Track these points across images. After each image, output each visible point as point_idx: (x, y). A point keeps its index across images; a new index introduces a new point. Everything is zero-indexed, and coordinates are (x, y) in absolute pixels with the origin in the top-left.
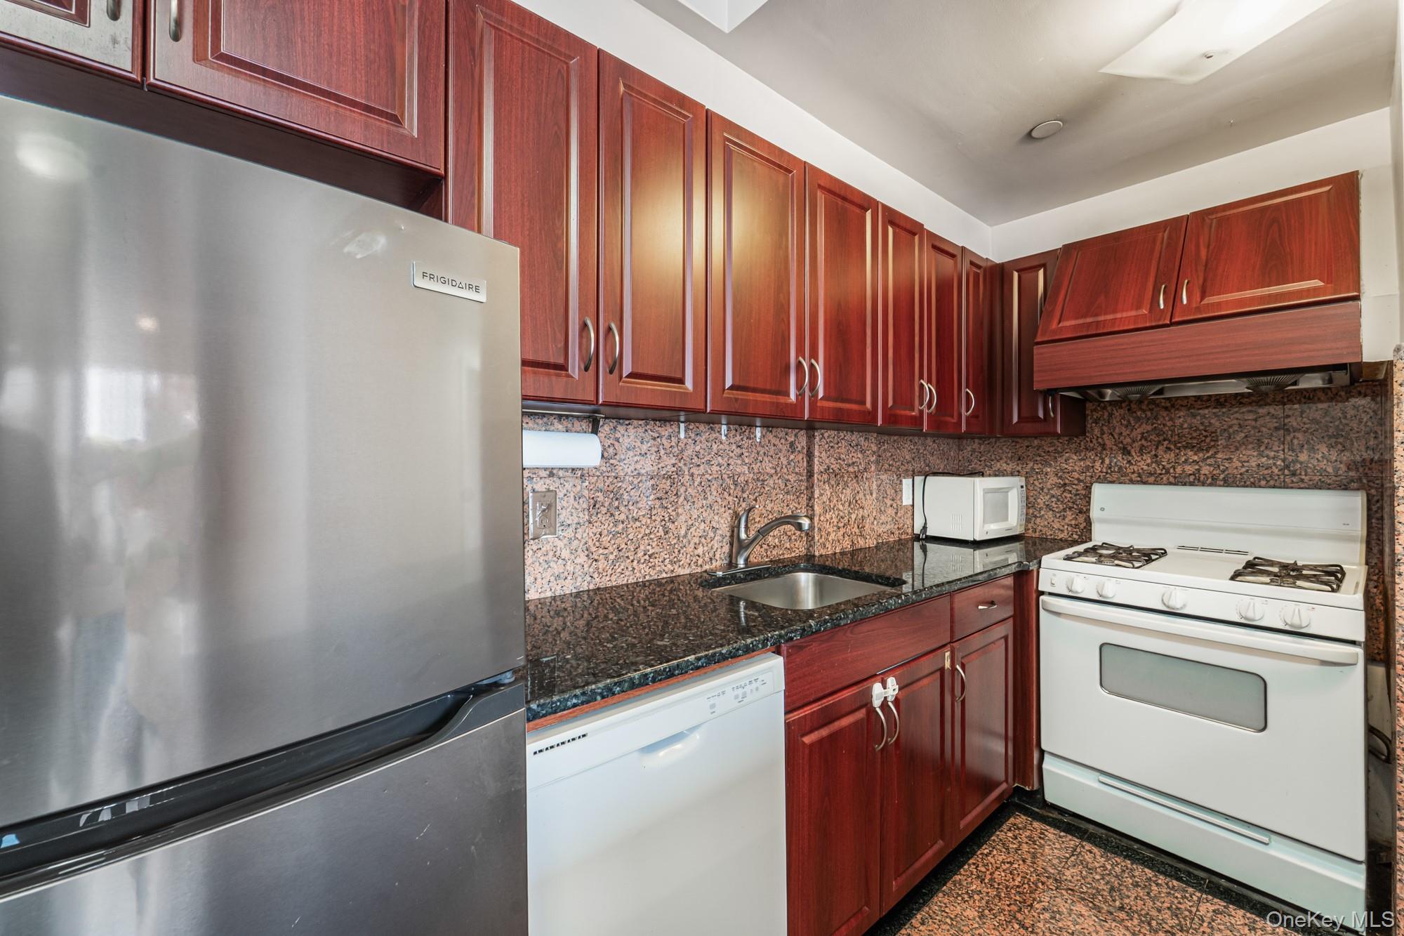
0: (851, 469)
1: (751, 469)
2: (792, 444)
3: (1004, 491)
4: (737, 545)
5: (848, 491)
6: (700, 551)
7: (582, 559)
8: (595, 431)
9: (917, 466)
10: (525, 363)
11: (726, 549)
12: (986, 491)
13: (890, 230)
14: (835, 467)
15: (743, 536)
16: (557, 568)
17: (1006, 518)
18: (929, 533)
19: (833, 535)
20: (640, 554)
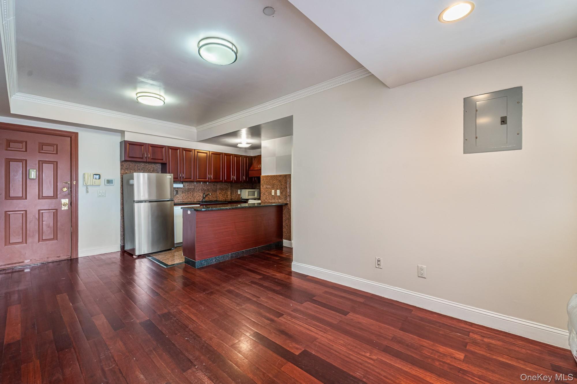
0: (225, 188)
1: (206, 188)
2: (214, 185)
3: (254, 192)
4: (204, 198)
5: (224, 191)
6: (198, 198)
7: (181, 198)
8: (182, 183)
9: (242, 188)
10: (174, 178)
11: (202, 198)
12: (249, 192)
13: (226, 156)
14: (222, 188)
15: (204, 196)
16: (178, 199)
17: (255, 196)
18: (242, 198)
19: (221, 197)
20: (189, 198)
